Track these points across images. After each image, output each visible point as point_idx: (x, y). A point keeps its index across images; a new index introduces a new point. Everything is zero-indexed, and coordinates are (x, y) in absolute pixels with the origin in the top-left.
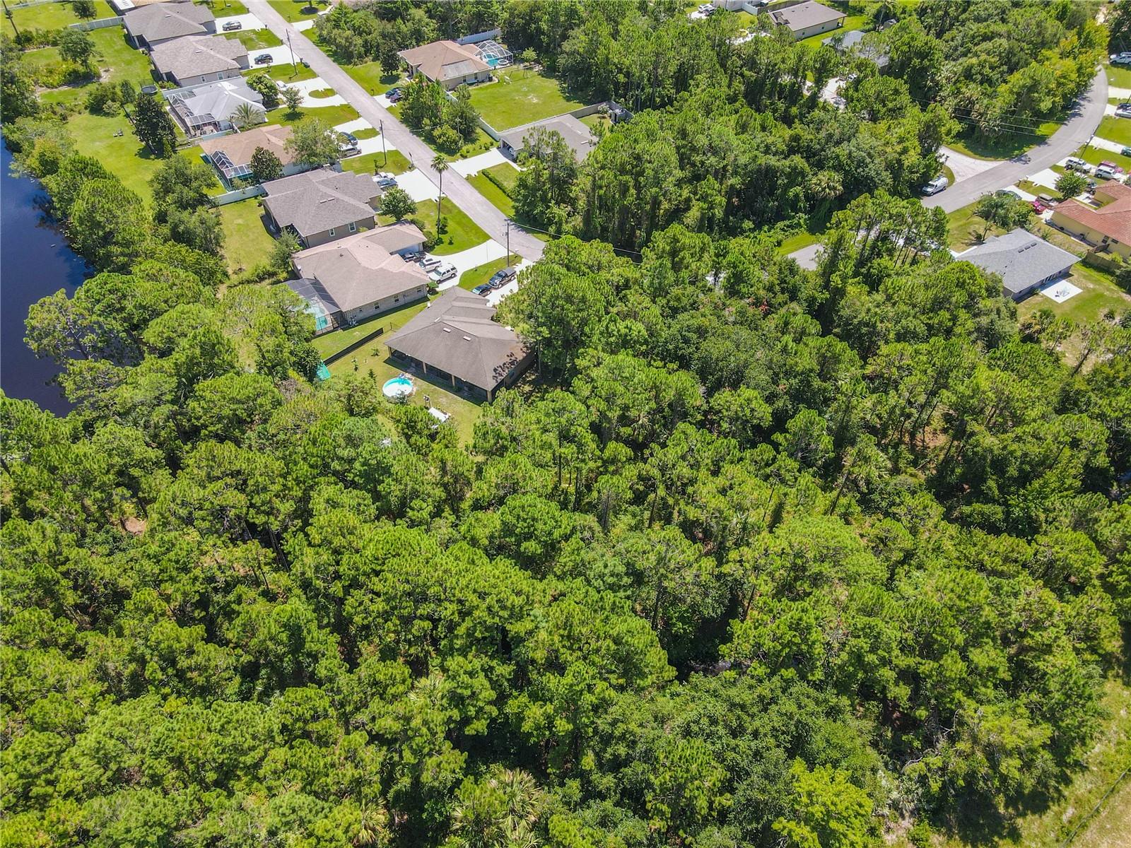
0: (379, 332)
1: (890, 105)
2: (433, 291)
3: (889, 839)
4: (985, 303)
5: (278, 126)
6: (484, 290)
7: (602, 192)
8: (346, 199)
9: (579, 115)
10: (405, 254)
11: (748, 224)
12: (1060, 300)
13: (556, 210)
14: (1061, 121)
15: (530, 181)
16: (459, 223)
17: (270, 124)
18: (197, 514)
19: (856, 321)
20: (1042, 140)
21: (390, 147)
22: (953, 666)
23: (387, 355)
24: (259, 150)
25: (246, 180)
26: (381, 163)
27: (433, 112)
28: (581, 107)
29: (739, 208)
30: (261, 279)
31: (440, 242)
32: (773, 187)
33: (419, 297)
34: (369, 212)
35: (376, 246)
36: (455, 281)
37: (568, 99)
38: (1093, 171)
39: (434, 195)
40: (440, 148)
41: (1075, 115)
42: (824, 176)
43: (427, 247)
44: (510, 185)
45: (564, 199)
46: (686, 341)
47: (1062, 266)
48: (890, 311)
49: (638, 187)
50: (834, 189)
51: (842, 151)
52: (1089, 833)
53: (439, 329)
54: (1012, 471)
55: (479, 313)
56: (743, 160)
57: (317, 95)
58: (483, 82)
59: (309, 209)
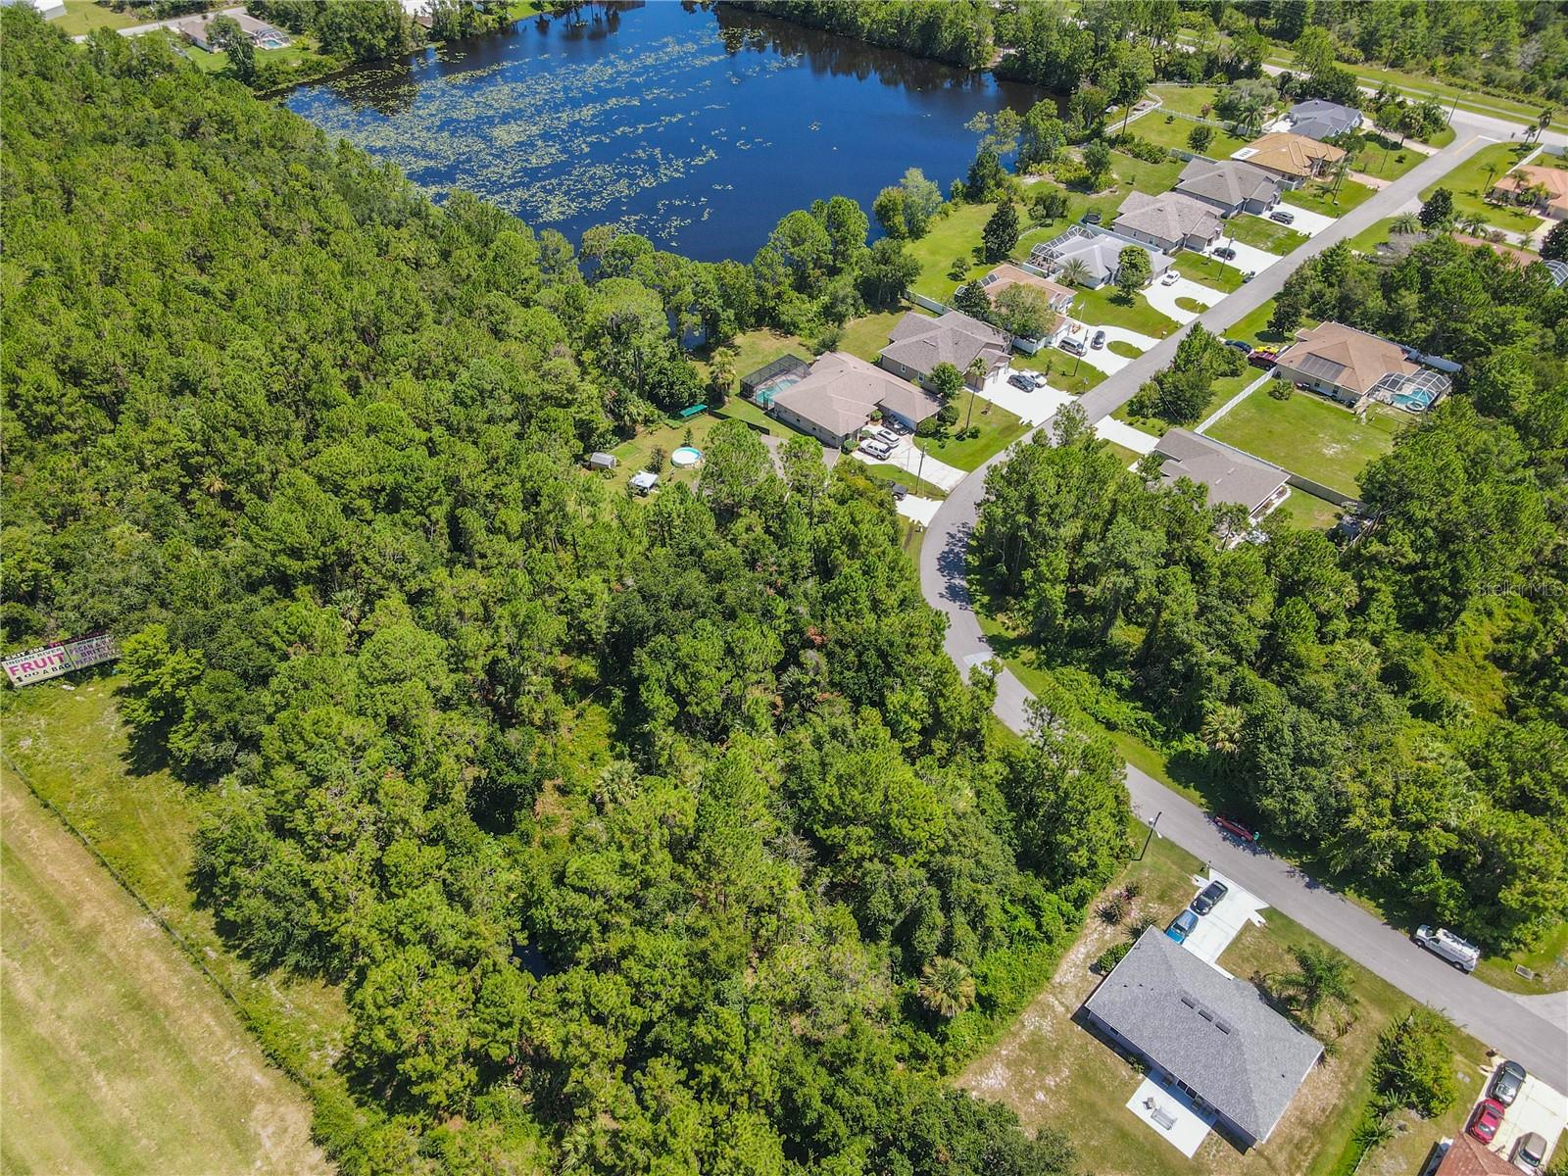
16: (986, 446)
21: (1112, 371)
26: (1071, 373)
43: (918, 431)
57: (1185, 303)
58: (1340, 402)
59: (914, 339)
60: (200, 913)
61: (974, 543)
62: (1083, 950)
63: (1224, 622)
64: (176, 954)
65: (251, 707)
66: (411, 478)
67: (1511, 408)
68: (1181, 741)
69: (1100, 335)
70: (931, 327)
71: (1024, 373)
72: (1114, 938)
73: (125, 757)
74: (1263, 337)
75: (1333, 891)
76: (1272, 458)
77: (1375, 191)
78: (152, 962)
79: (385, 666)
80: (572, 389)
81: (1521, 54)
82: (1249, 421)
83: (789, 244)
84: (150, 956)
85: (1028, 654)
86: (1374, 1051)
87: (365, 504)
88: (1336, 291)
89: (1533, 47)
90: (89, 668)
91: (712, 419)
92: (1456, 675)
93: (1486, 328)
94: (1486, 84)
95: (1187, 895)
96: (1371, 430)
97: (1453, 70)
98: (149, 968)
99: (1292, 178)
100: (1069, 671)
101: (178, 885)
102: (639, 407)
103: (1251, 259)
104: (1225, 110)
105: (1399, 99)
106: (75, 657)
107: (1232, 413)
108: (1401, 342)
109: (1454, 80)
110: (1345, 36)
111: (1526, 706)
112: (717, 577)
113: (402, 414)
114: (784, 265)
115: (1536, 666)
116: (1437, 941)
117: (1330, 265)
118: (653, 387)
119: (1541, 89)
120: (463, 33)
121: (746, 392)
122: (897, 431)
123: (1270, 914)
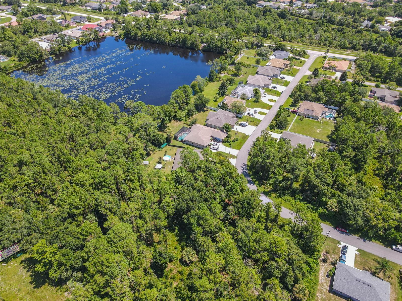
16: (241, 142)
17: (248, 100)
21: (262, 119)
26: (252, 121)
40: (270, 126)
43: (224, 141)
57: (270, 100)
58: (315, 119)
59: (214, 118)
61: (248, 168)
62: (322, 272)
63: (324, 178)
65: (76, 258)
66: (104, 179)
67: (357, 116)
68: (319, 210)
69: (256, 110)
70: (217, 115)
71: (242, 123)
72: (328, 267)
73: (31, 283)
74: (291, 106)
75: (370, 241)
76: (307, 135)
77: (299, 70)
79: (119, 236)
80: (137, 145)
81: (316, 37)
82: (298, 126)
83: (176, 98)
85: (274, 195)
86: (397, 281)
87: (90, 188)
88: (304, 93)
89: (318, 35)
90: (10, 257)
91: (169, 147)
92: (370, 180)
93: (340, 98)
94: (311, 44)
95: (339, 250)
96: (324, 125)
97: (303, 41)
99: (281, 68)
100: (286, 197)
102: (151, 147)
103: (280, 88)
104: (259, 54)
105: (295, 49)
106: (5, 254)
107: (293, 125)
108: (321, 104)
109: (304, 43)
110: (277, 36)
111: (389, 185)
112: (199, 191)
113: (93, 160)
114: (176, 103)
115: (385, 175)
116: (398, 248)
117: (300, 87)
118: (152, 141)
119: (322, 44)
120: (59, 52)
121: (176, 138)
122: (218, 142)
123: (359, 250)
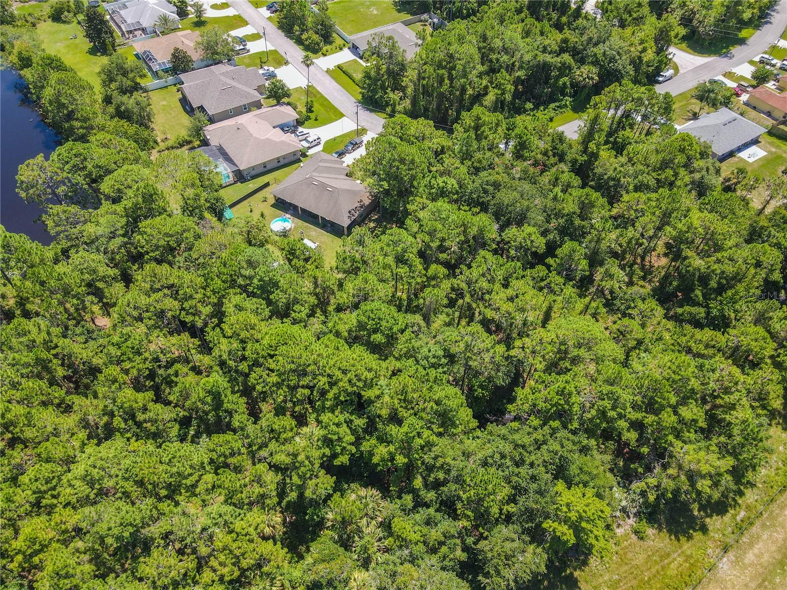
0: (267, 185)
1: (635, 15)
2: (304, 155)
3: (619, 532)
4: (699, 164)
5: (189, 31)
6: (341, 154)
7: (425, 82)
8: (240, 86)
9: (407, 24)
10: (283, 128)
11: (529, 105)
12: (751, 160)
13: (391, 95)
14: (757, 27)
15: (373, 74)
16: (321, 105)
17: (183, 29)
18: (145, 315)
19: (606, 177)
20: (742, 42)
21: (271, 47)
22: (668, 419)
23: (273, 201)
24: (176, 49)
25: (167, 72)
26: (264, 60)
27: (301, 20)
28: (409, 17)
29: (523, 93)
30: (182, 146)
31: (308, 118)
32: (548, 78)
33: (295, 159)
34: (257, 96)
35: (263, 122)
36: (320, 148)
37: (399, 11)
38: (779, 65)
39: (303, 83)
40: (307, 48)
41: (767, 23)
42: (585, 69)
43: (299, 123)
44: (358, 76)
45: (397, 87)
46: (486, 192)
47: (754, 136)
48: (631, 169)
49: (451, 78)
50: (592, 79)
51: (599, 50)
52: (754, 528)
53: (309, 182)
54: (713, 284)
55: (337, 171)
56: (527, 57)
57: (217, 7)
60: (711, 528)
64: (744, 539)
70: (202, 85)
78: (754, 555)
84: (750, 557)
98: (759, 556)
101: (687, 547)
116: (665, 76)
